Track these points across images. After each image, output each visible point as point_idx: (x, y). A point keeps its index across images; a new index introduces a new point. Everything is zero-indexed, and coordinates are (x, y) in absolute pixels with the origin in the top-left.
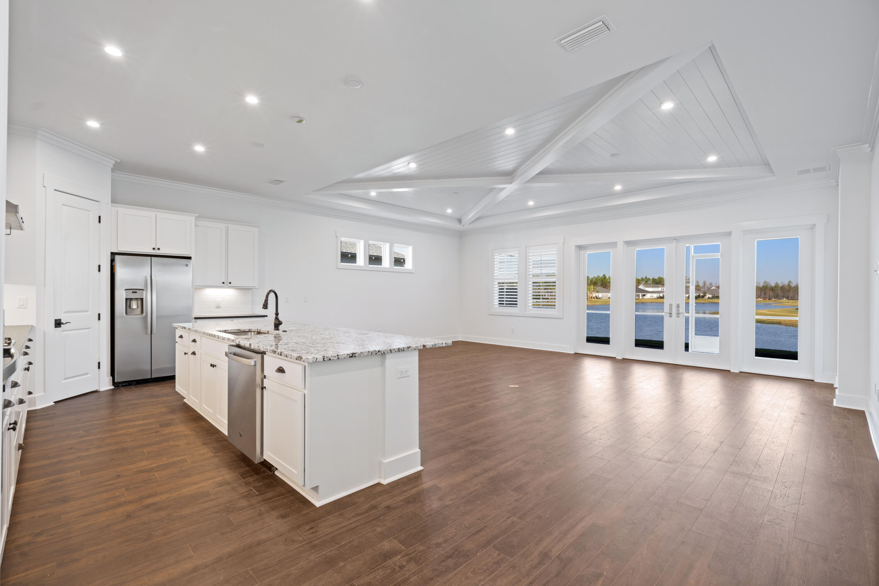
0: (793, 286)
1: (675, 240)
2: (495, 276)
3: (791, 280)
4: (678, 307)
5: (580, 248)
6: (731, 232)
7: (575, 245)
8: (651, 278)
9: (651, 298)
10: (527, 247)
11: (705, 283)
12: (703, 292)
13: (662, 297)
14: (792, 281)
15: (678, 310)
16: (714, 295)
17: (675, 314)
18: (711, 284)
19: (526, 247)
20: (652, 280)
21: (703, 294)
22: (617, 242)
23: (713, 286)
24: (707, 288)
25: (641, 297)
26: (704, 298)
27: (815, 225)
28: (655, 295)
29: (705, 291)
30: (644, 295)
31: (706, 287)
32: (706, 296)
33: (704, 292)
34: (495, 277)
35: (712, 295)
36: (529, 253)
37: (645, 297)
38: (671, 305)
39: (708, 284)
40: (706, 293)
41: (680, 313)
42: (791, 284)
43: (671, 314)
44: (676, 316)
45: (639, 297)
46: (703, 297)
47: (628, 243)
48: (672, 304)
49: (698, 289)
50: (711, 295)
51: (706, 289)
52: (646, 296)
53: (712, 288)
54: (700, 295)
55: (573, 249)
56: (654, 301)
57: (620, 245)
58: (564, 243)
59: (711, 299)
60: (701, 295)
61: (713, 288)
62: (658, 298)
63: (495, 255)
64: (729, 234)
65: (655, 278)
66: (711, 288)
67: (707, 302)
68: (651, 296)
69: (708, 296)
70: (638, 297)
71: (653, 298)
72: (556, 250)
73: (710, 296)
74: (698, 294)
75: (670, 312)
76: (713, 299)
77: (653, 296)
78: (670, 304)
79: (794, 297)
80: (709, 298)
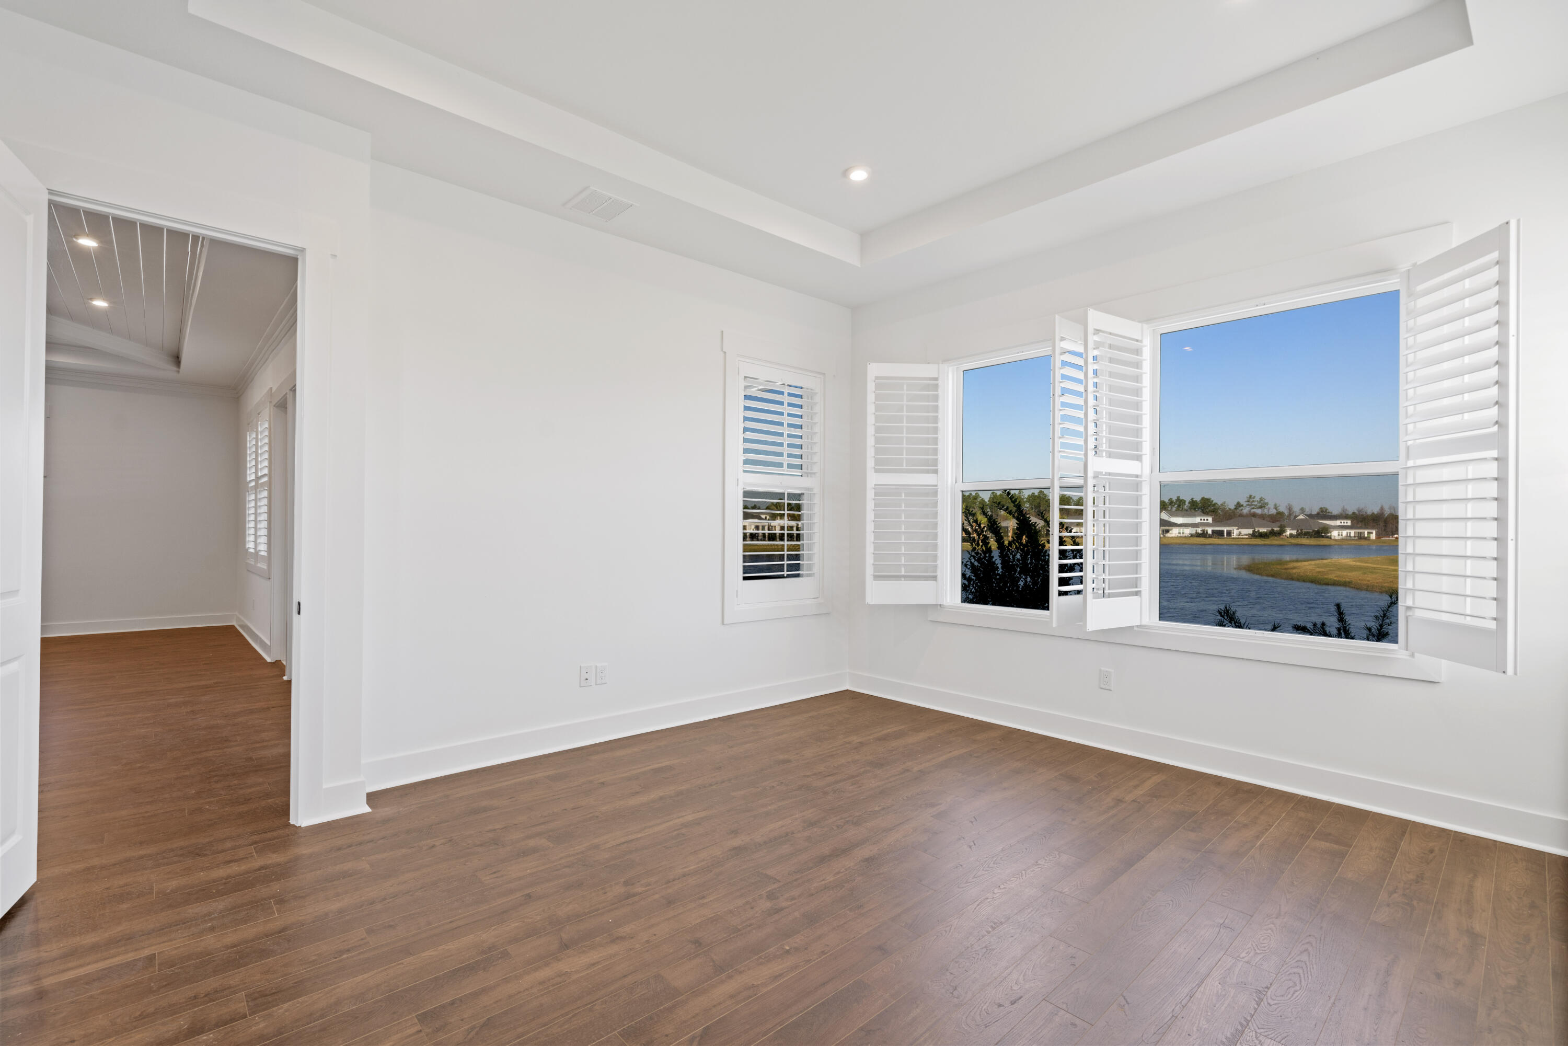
8: (1188, 500)
9: (1179, 535)
11: (1289, 509)
12: (1279, 526)
13: (1201, 534)
16: (1301, 530)
18: (1301, 509)
20: (1189, 503)
21: (1278, 529)
23: (1303, 514)
26: (1282, 537)
28: (1187, 531)
30: (1167, 531)
31: (1289, 517)
32: (1285, 532)
33: (1281, 525)
35: (1298, 531)
37: (1168, 535)
39: (1295, 510)
40: (1285, 527)
46: (1280, 534)
49: (1272, 519)
50: (1295, 531)
51: (1288, 519)
52: (1170, 532)
53: (1299, 518)
54: (1273, 530)
56: (1184, 541)
59: (1294, 537)
60: (1276, 531)
61: (1303, 517)
62: (1192, 536)
65: (1195, 500)
67: (1286, 543)
68: (1179, 533)
69: (1290, 531)
70: (1163, 534)
71: (1184, 535)
73: (1294, 532)
74: (1270, 529)
76: (1297, 537)
77: (1183, 533)
80: (1291, 535)
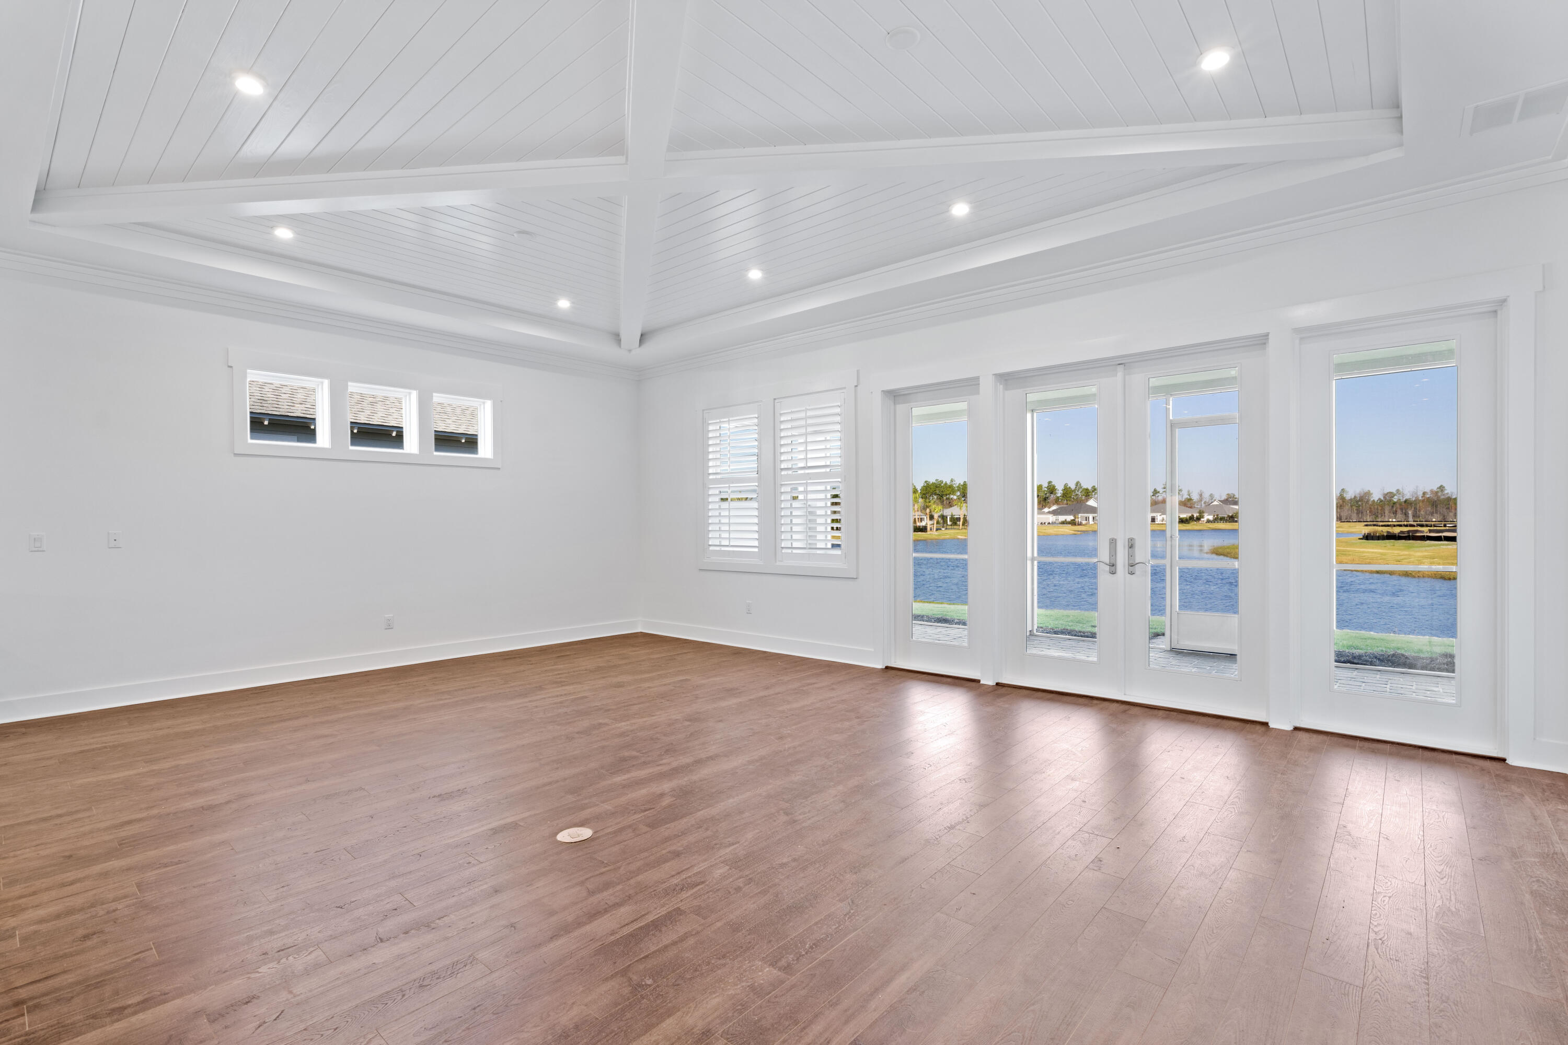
0: (1350, 498)
1: (1121, 368)
2: (709, 474)
3: (1344, 488)
4: (1131, 546)
5: (895, 396)
6: (1267, 335)
7: (883, 391)
10: (776, 401)
11: (1201, 495)
12: (1198, 511)
14: (1347, 489)
15: (1131, 556)
16: (1217, 515)
17: (1124, 566)
18: (1211, 496)
19: (775, 399)
21: (1198, 514)
22: (977, 378)
23: (1215, 500)
24: (1205, 503)
25: (1091, 522)
26: (1200, 522)
27: (1504, 301)
29: (1201, 509)
31: (1202, 503)
32: (1203, 518)
33: (1200, 511)
34: (711, 477)
35: (1214, 516)
36: (781, 414)
38: (1113, 542)
39: (1206, 496)
40: (1203, 512)
41: (1137, 562)
42: (1345, 495)
43: (1113, 565)
44: (1127, 569)
45: (1089, 520)
46: (1198, 519)
47: (1007, 379)
48: (1116, 540)
49: (1189, 505)
50: (1212, 516)
51: (1203, 505)
54: (1193, 515)
55: (878, 398)
57: (987, 385)
58: (856, 386)
59: (1212, 522)
60: (1195, 516)
61: (1215, 503)
63: (710, 422)
64: (1262, 341)
66: (1212, 502)
67: (1205, 528)
69: (1208, 517)
70: (1087, 522)
72: (839, 404)
73: (1211, 518)
74: (1190, 515)
75: (1113, 561)
76: (1214, 522)
78: (1110, 539)
79: (1350, 518)
80: (1208, 521)
